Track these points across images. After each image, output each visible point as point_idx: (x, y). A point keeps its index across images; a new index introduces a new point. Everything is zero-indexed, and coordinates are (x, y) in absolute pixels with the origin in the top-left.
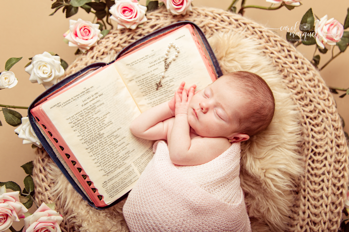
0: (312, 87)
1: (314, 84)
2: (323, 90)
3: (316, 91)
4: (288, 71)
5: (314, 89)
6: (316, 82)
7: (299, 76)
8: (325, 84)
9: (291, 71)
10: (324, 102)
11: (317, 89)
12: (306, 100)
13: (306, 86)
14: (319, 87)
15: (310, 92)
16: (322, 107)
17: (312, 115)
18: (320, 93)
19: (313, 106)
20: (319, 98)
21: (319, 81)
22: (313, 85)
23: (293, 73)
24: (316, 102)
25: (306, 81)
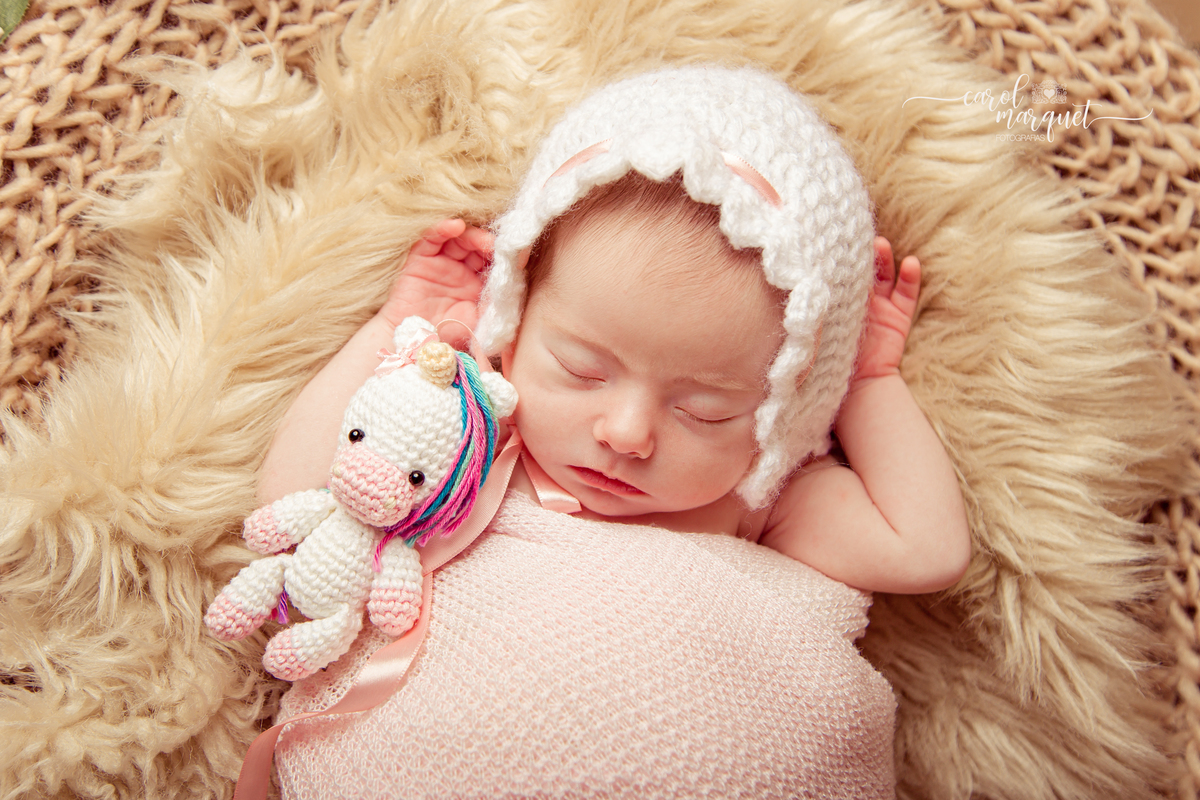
0: (1113, 72)
1: (1122, 53)
2: (1175, 74)
3: (1138, 88)
4: (978, 25)
5: (1128, 78)
6: (1132, 41)
7: (1039, 35)
8: (1181, 39)
9: (992, 18)
10: (1187, 128)
11: (1143, 76)
12: (1096, 143)
13: (1082, 76)
14: (1149, 60)
15: (1108, 97)
16: (1181, 155)
17: (1134, 209)
18: (1158, 91)
19: (1134, 162)
20: (1158, 115)
21: (1145, 32)
22: (1119, 61)
23: (1007, 27)
24: (1146, 141)
25: (1079, 49)
